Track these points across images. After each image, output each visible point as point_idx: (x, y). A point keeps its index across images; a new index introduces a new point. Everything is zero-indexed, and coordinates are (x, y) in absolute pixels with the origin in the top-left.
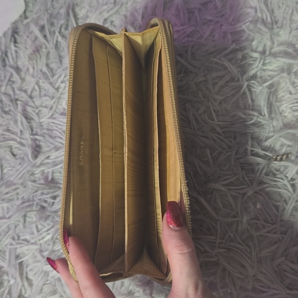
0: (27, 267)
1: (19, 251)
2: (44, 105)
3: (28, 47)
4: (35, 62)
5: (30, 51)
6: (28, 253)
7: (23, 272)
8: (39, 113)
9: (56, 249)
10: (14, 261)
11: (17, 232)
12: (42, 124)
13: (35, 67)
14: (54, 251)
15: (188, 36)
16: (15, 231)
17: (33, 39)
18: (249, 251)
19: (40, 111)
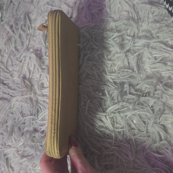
0: (10, 161)
1: (5, 152)
2: (15, 70)
3: (4, 38)
4: (8, 46)
5: (5, 40)
6: (11, 152)
7: (8, 163)
8: (12, 75)
9: (26, 150)
10: (3, 158)
11: (4, 141)
12: (14, 81)
13: (9, 49)
14: (25, 151)
15: (92, 28)
16: (3, 141)
17: (7, 33)
19: (13, 73)
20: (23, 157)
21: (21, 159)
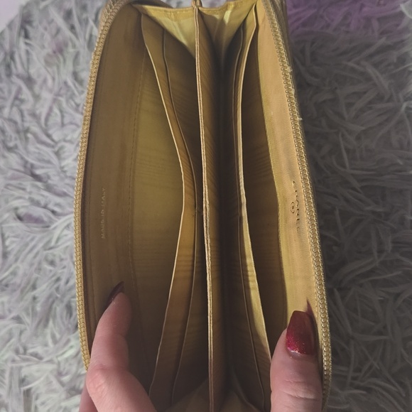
0: (37, 399)
1: (25, 372)
2: (69, 138)
3: (46, 45)
4: (55, 68)
5: (49, 50)
6: (39, 375)
7: (30, 405)
8: (61, 152)
10: (18, 388)
11: (23, 340)
12: (65, 169)
13: (56, 76)
15: (304, 25)
16: (19, 340)
17: (54, 32)
18: (404, 395)
19: (62, 148)
20: (73, 392)
21: (67, 398)
